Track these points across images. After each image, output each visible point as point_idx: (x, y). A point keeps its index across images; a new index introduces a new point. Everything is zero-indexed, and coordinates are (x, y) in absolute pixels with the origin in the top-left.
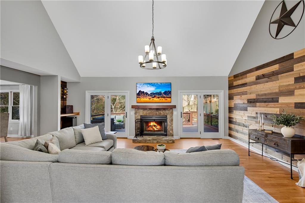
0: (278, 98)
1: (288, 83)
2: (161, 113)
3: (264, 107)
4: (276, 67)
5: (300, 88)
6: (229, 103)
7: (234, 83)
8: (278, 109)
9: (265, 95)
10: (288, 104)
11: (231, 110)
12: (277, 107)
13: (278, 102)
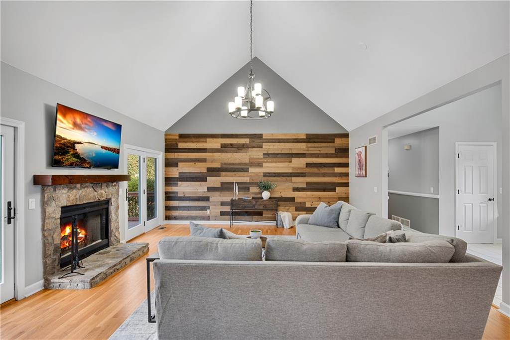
0: (248, 168)
1: (257, 157)
2: (102, 194)
3: (232, 176)
4: (246, 141)
5: (267, 162)
6: (165, 172)
7: (179, 144)
8: (248, 178)
9: (233, 164)
10: (257, 174)
11: (168, 181)
12: (247, 176)
13: (248, 172)
